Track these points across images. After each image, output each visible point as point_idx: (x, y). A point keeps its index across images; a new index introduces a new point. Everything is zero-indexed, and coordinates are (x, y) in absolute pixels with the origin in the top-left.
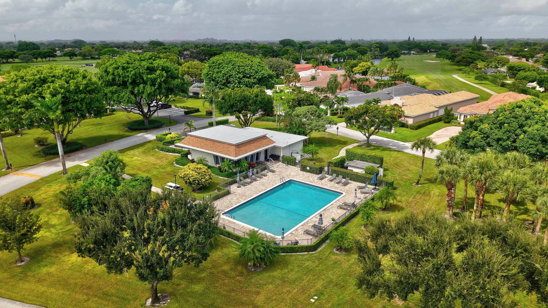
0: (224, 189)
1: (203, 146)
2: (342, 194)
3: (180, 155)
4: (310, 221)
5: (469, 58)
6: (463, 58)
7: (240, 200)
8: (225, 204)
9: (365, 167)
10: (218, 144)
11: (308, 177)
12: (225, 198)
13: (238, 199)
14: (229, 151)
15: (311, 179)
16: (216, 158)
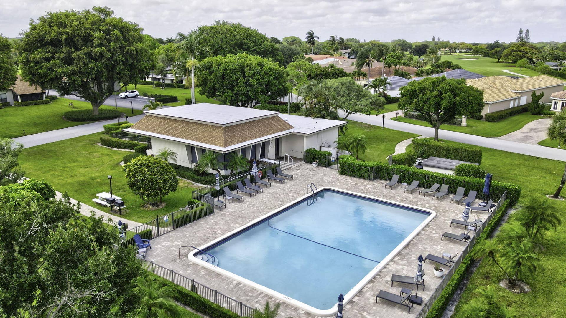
0: (200, 205)
1: (169, 131)
2: (429, 213)
3: (134, 151)
4: (384, 270)
5: (520, 51)
6: (512, 51)
7: (232, 224)
8: (201, 233)
9: (454, 168)
10: (194, 127)
11: (356, 184)
12: (202, 221)
13: (227, 223)
14: (213, 136)
15: (362, 188)
16: (191, 149)
